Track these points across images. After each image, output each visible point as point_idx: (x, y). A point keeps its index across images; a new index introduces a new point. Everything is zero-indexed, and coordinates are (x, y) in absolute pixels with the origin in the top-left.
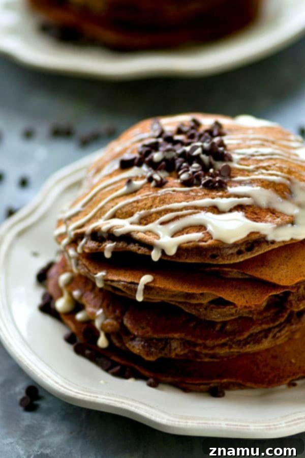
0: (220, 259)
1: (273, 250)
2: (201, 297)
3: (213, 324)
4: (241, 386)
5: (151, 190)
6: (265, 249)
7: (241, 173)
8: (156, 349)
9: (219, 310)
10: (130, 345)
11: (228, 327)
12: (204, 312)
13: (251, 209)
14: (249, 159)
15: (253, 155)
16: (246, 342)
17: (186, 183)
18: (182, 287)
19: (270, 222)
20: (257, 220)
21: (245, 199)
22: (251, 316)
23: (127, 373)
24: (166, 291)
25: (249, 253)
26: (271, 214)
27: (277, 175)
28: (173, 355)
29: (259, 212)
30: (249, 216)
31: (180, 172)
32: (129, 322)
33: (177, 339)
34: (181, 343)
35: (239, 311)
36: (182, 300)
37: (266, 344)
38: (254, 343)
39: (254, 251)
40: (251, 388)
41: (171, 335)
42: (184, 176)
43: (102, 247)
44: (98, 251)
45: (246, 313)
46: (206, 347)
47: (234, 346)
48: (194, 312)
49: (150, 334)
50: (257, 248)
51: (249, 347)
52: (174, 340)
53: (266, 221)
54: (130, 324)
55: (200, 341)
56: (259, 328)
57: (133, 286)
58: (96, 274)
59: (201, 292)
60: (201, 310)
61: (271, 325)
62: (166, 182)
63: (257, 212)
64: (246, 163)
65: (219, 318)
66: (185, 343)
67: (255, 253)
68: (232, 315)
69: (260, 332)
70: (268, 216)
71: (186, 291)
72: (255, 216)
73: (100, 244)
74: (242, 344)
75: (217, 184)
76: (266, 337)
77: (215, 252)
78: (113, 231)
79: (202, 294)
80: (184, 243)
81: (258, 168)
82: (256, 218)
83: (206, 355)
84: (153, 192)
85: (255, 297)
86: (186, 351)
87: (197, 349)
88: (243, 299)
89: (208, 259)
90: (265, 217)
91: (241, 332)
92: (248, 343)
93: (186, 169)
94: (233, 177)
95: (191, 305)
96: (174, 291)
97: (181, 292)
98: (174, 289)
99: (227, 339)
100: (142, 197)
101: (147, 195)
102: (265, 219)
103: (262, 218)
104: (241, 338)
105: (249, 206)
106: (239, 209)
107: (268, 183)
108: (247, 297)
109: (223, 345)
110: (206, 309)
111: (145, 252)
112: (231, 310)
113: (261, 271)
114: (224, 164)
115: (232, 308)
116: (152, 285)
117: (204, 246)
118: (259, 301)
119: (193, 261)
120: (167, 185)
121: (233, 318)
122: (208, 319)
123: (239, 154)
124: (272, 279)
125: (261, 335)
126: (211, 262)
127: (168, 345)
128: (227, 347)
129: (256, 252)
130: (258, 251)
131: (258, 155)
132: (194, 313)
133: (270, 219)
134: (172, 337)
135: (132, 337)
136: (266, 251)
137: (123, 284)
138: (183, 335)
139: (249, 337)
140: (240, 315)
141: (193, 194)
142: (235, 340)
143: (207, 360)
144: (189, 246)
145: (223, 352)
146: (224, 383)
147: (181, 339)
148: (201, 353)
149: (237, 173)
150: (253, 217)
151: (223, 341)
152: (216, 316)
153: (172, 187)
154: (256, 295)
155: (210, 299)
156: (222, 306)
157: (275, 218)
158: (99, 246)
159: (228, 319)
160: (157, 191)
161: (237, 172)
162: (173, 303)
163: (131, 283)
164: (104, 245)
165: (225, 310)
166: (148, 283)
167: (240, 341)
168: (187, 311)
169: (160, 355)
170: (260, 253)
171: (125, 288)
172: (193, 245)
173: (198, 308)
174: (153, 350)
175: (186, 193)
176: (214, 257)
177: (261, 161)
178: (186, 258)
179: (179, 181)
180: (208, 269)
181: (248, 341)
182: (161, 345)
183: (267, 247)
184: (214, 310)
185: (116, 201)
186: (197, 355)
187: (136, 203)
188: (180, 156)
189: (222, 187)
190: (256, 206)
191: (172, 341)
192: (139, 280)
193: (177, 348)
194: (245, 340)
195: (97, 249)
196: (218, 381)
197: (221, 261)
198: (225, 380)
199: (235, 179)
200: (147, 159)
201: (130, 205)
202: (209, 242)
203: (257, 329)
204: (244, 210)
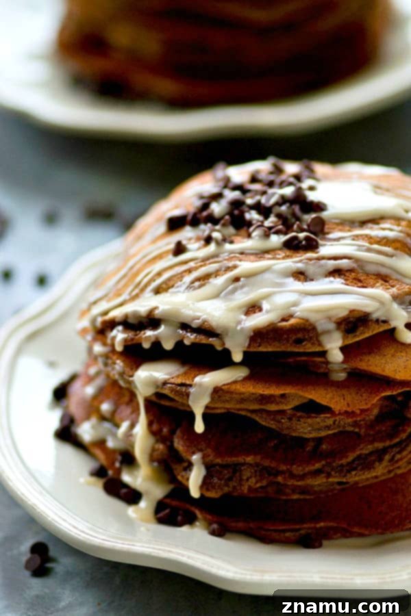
0: (309, 345)
1: (385, 331)
2: (283, 400)
3: (302, 441)
4: (347, 534)
6: (373, 330)
7: (340, 228)
8: (220, 479)
9: (309, 421)
10: (183, 477)
11: (324, 447)
12: (288, 424)
13: (353, 274)
16: (351, 467)
18: (254, 388)
21: (345, 261)
22: (357, 430)
23: (179, 518)
24: (231, 393)
25: (351, 336)
26: (383, 282)
27: (391, 230)
28: (245, 489)
29: (364, 280)
30: (350, 284)
31: (251, 229)
32: (181, 443)
33: (250, 465)
34: (256, 471)
35: (339, 422)
36: (256, 407)
37: (380, 470)
38: (363, 469)
39: (358, 333)
40: (361, 535)
41: (241, 459)
42: (257, 234)
44: (134, 342)
45: (349, 425)
46: (292, 476)
47: (333, 473)
48: (272, 425)
49: (212, 458)
50: (362, 328)
51: (355, 475)
52: (245, 467)
54: (183, 446)
55: (283, 468)
56: (370, 448)
57: (184, 389)
58: (132, 376)
59: (282, 392)
60: (283, 421)
61: (387, 443)
63: (362, 278)
65: (310, 433)
66: (262, 471)
67: (358, 336)
68: (328, 427)
69: (371, 454)
70: (378, 283)
71: (261, 392)
72: (359, 284)
73: (137, 333)
74: (345, 471)
75: (304, 243)
76: (380, 460)
77: (300, 335)
78: (154, 315)
79: (283, 396)
82: (360, 287)
83: (295, 489)
85: (360, 397)
86: (264, 483)
87: (280, 479)
88: (342, 401)
89: (291, 345)
90: (373, 285)
91: (343, 454)
92: (355, 469)
93: (259, 224)
94: (328, 233)
95: (269, 413)
96: (243, 393)
97: (253, 394)
98: (244, 390)
99: (323, 462)
100: (196, 263)
104: (344, 461)
105: (351, 270)
106: (337, 276)
107: (378, 240)
108: (349, 398)
109: (317, 473)
110: (290, 419)
111: (201, 340)
112: (326, 420)
113: (369, 360)
114: (314, 215)
115: (329, 418)
117: (285, 326)
118: (366, 404)
119: (270, 349)
121: (330, 432)
122: (294, 434)
124: (384, 371)
125: (373, 458)
126: (296, 350)
127: (238, 474)
128: (323, 475)
129: (361, 334)
130: (364, 333)
132: (274, 427)
134: (243, 461)
135: (186, 464)
136: (375, 332)
137: (169, 387)
138: (258, 459)
139: (354, 460)
140: (341, 429)
141: (269, 256)
143: (295, 497)
144: (263, 329)
145: (318, 482)
146: (321, 528)
147: (257, 465)
148: (286, 486)
149: (334, 229)
150: (356, 285)
151: (318, 466)
152: (306, 429)
154: (361, 396)
155: (296, 403)
156: (313, 415)
157: (389, 287)
158: (136, 336)
159: (323, 434)
161: (334, 226)
162: (243, 413)
163: (182, 385)
164: (142, 333)
165: (318, 420)
167: (342, 466)
168: (264, 423)
169: (226, 489)
170: (367, 335)
171: (173, 393)
172: (269, 326)
173: (279, 417)
174: (215, 480)
175: (259, 256)
176: (299, 342)
178: (259, 346)
180: (291, 360)
181: (354, 466)
182: (226, 474)
183: (376, 327)
184: (302, 420)
186: (280, 489)
187: (187, 273)
188: (252, 207)
189: (311, 245)
190: (360, 271)
191: (243, 468)
192: (193, 381)
193: (251, 477)
194: (349, 464)
195: (132, 339)
196: (312, 525)
197: (310, 348)
198: (322, 524)
199: (331, 236)
200: (205, 214)
201: (179, 276)
202: (292, 321)
203: (367, 449)
204: (343, 277)
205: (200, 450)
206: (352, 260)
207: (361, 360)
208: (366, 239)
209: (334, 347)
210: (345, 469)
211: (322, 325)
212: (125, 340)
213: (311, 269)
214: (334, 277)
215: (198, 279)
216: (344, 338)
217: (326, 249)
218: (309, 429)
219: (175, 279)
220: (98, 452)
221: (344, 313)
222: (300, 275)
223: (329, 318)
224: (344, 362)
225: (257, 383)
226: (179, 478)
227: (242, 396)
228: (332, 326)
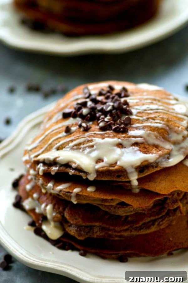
0: (123, 178)
1: (156, 171)
2: (111, 201)
3: (120, 217)
4: (138, 255)
5: (81, 133)
6: (151, 171)
7: (138, 121)
8: (85, 232)
9: (123, 209)
10: (68, 229)
11: (129, 219)
12: (114, 210)
13: (143, 145)
14: (143, 112)
15: (145, 110)
16: (140, 228)
17: (102, 129)
18: (99, 195)
19: (155, 153)
20: (147, 152)
21: (139, 139)
22: (144, 212)
23: (67, 247)
24: (90, 197)
25: (141, 174)
26: (156, 149)
27: (160, 123)
28: (95, 236)
29: (148, 148)
30: (142, 150)
31: (99, 122)
32: (68, 215)
33: (97, 226)
34: (100, 229)
35: (136, 209)
36: (100, 203)
37: (153, 229)
38: (146, 229)
39: (144, 173)
40: (144, 256)
41: (93, 224)
42: (101, 124)
44: (48, 172)
45: (140, 210)
46: (115, 231)
47: (133, 230)
48: (107, 210)
49: (81, 223)
50: (146, 170)
51: (143, 231)
52: (95, 227)
53: (152, 153)
54: (69, 216)
55: (111, 228)
56: (149, 219)
57: (69, 194)
58: (47, 186)
59: (111, 198)
60: (112, 209)
61: (157, 217)
62: (91, 128)
63: (147, 147)
64: (140, 115)
65: (123, 213)
66: (102, 229)
67: (145, 174)
68: (131, 211)
69: (150, 222)
70: (154, 150)
71: (102, 197)
72: (146, 150)
73: (49, 167)
75: (122, 130)
76: (153, 224)
77: (119, 174)
78: (56, 160)
79: (112, 199)
80: (100, 168)
81: (148, 119)
82: (146, 151)
83: (116, 236)
84: (82, 134)
85: (145, 201)
86: (103, 234)
87: (110, 233)
88: (137, 202)
89: (116, 178)
90: (151, 150)
91: (137, 222)
92: (142, 229)
93: (103, 119)
94: (132, 124)
95: (106, 206)
96: (94, 198)
97: (99, 198)
98: (95, 196)
99: (129, 226)
100: (75, 137)
101: (78, 137)
102: (152, 152)
103: (150, 152)
104: (138, 226)
105: (142, 143)
106: (136, 146)
107: (154, 128)
108: (140, 201)
109: (127, 230)
110: (115, 208)
111: (77, 173)
112: (130, 209)
113: (149, 185)
114: (127, 117)
116: (81, 193)
117: (113, 170)
118: (148, 204)
119: (106, 179)
120: (90, 130)
121: (132, 213)
122: (116, 214)
123: (137, 109)
124: (155, 190)
125: (150, 224)
126: (117, 180)
127: (92, 230)
128: (129, 231)
129: (146, 173)
130: (147, 172)
131: (149, 110)
132: (107, 211)
133: (155, 152)
134: (94, 225)
135: (70, 224)
136: (152, 172)
137: (63, 193)
138: (101, 224)
139: (142, 225)
140: (137, 212)
141: (107, 135)
142: (134, 227)
143: (117, 239)
144: (103, 170)
145: (126, 234)
146: (128, 253)
147: (100, 226)
148: (112, 235)
149: (135, 122)
150: (144, 151)
151: (126, 227)
152: (121, 212)
153: (94, 131)
154: (146, 200)
155: (117, 202)
156: (125, 207)
157: (158, 151)
158: (49, 169)
159: (129, 214)
160: (84, 133)
161: (135, 121)
162: (95, 204)
163: (68, 192)
164: (51, 168)
165: (127, 209)
166: (78, 192)
167: (137, 227)
168: (103, 209)
169: (87, 236)
170: (148, 173)
171: (64, 195)
172: (106, 169)
173: (110, 207)
174: (82, 233)
175: (102, 135)
176: (119, 176)
177: (151, 114)
178: (102, 178)
179: (98, 127)
180: (115, 184)
181: (142, 227)
182: (87, 230)
183: (153, 169)
184: (120, 209)
185: (59, 140)
187: (71, 142)
188: (99, 111)
189: (125, 131)
190: (146, 143)
191: (94, 228)
192: (73, 191)
193: (97, 232)
194: (140, 226)
195: (47, 171)
196: (124, 252)
197: (124, 180)
198: (128, 252)
199: (134, 126)
200: (79, 113)
201: (67, 143)
202: (116, 167)
203: (148, 220)
204: (138, 146)
205: (76, 219)
206: (143, 138)
207: (146, 185)
208: (149, 128)
209: (134, 179)
210: (138, 229)
211: (129, 170)
212: (44, 171)
213: (125, 143)
214: (134, 146)
215: (76, 145)
216: (138, 175)
217: (131, 133)
218: (123, 212)
219: (66, 144)
220: (32, 214)
221: (138, 164)
222: (120, 145)
223: (132, 166)
224: (139, 185)
225: (101, 193)
226: (67, 230)
227: (94, 199)
228: (133, 170)
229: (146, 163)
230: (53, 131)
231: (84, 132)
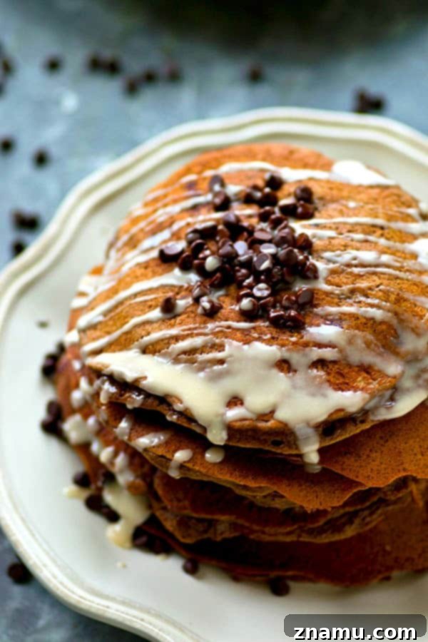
0: (286, 448)
1: (363, 432)
2: (258, 490)
5: (198, 319)
6: (351, 431)
7: (329, 299)
8: (196, 531)
10: (161, 515)
13: (336, 366)
14: (343, 271)
15: (349, 265)
16: (321, 531)
17: (247, 315)
18: (231, 475)
19: (362, 389)
20: (343, 387)
21: (329, 351)
25: (328, 439)
26: (365, 375)
27: (378, 307)
28: (219, 539)
29: (347, 373)
30: (332, 380)
31: (241, 294)
32: (161, 486)
33: (225, 522)
34: (230, 527)
37: (350, 532)
38: (333, 532)
39: (335, 436)
41: (216, 517)
42: (246, 303)
43: (123, 398)
44: (119, 401)
46: (264, 533)
47: (304, 535)
49: (188, 512)
50: (339, 431)
51: (326, 537)
52: (220, 523)
53: (355, 389)
54: (162, 491)
55: (256, 527)
56: (341, 512)
57: (164, 461)
58: (116, 427)
59: (257, 485)
61: (359, 507)
62: (221, 307)
63: (346, 371)
64: (336, 279)
66: (234, 526)
67: (336, 438)
69: (342, 516)
70: (360, 379)
72: (341, 380)
73: (123, 392)
74: (316, 533)
75: (290, 322)
76: (350, 522)
77: (278, 439)
78: (138, 384)
79: (260, 488)
80: (236, 421)
81: (353, 291)
82: (341, 384)
84: (200, 323)
85: (333, 495)
86: (236, 534)
88: (315, 500)
89: (269, 446)
90: (355, 381)
92: (325, 532)
93: (248, 291)
94: (316, 306)
97: (230, 481)
98: (220, 476)
99: (296, 527)
100: (184, 330)
101: (189, 329)
102: (355, 385)
103: (351, 384)
104: (316, 525)
105: (334, 362)
106: (319, 367)
107: (364, 321)
108: (322, 497)
109: (288, 533)
111: (182, 422)
113: (344, 463)
116: (190, 465)
117: (264, 427)
119: (248, 446)
120: (219, 315)
123: (329, 261)
124: (357, 477)
125: (343, 520)
126: (273, 450)
127: (212, 529)
128: (294, 535)
129: (338, 436)
130: (341, 435)
131: (356, 266)
133: (362, 384)
134: (217, 519)
135: (163, 505)
136: (352, 434)
137: (152, 455)
138: (233, 518)
139: (326, 523)
141: (256, 335)
142: (306, 529)
144: (243, 426)
145: (288, 539)
146: (290, 575)
147: (231, 521)
149: (323, 299)
150: (338, 382)
151: (289, 529)
153: (227, 320)
155: (268, 492)
157: (371, 381)
158: (121, 395)
160: (205, 323)
161: (324, 296)
163: (162, 456)
164: (127, 395)
166: (185, 462)
167: (313, 528)
169: (201, 538)
170: (344, 436)
171: (155, 462)
172: (249, 425)
175: (246, 333)
176: (277, 444)
177: (360, 276)
178: (238, 442)
179: (237, 308)
181: (325, 529)
182: (201, 527)
183: (354, 428)
185: (148, 327)
187: (174, 341)
188: (243, 265)
189: (296, 326)
190: (343, 362)
191: (217, 524)
192: (173, 456)
193: (225, 531)
194: (320, 527)
195: (117, 398)
197: (287, 451)
198: (290, 573)
199: (318, 310)
200: (197, 262)
201: (166, 341)
202: (270, 424)
203: (338, 513)
204: (325, 369)
205: (179, 500)
206: (336, 350)
207: (337, 462)
208: (353, 319)
209: (311, 453)
211: (301, 430)
212: (111, 396)
213: (296, 358)
214: (317, 368)
215: (185, 352)
216: (321, 442)
217: (312, 332)
218: (282, 504)
219: (162, 343)
221: (323, 417)
222: (284, 365)
223: (308, 424)
224: (321, 462)
225: (235, 470)
228: (310, 431)
229: (341, 415)
230: (135, 295)
231: (205, 318)
